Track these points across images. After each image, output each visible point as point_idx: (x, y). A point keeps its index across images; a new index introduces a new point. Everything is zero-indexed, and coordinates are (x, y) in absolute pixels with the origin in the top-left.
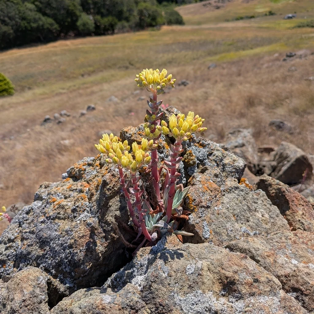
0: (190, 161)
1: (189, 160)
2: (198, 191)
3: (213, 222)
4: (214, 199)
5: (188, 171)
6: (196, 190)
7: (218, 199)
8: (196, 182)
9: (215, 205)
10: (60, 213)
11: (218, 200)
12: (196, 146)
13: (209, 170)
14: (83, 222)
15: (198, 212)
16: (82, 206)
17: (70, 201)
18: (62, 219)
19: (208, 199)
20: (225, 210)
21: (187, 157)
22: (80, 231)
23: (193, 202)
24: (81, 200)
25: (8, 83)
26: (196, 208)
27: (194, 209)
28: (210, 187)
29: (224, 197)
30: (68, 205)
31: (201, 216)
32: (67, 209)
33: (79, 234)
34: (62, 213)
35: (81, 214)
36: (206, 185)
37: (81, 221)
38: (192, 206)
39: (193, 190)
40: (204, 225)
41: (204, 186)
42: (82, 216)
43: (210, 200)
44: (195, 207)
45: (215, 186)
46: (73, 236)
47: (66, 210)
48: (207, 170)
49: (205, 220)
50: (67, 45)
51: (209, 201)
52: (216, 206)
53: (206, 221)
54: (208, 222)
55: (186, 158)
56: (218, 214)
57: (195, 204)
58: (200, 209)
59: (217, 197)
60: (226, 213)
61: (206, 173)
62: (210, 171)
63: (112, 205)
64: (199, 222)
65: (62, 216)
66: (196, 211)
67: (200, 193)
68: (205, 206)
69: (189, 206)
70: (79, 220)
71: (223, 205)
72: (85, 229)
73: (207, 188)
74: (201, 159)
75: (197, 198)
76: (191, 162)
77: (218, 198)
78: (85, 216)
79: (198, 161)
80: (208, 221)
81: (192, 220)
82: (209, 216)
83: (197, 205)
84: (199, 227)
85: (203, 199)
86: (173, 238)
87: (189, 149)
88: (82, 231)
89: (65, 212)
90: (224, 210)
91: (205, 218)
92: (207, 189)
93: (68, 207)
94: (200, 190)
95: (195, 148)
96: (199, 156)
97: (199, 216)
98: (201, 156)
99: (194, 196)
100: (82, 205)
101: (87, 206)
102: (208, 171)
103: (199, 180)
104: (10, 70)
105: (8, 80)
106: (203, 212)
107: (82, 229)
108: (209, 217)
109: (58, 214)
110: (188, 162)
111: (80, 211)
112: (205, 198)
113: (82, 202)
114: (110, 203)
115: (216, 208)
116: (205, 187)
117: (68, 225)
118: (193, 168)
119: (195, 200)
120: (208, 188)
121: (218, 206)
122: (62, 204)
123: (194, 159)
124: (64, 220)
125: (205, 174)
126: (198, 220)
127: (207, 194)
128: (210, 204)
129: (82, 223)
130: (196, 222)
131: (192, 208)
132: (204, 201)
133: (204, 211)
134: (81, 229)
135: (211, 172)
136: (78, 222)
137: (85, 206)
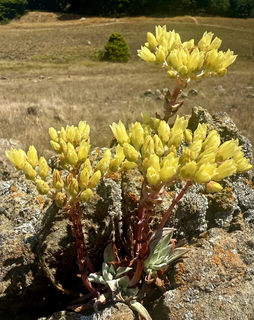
0: (223, 204)
1: (223, 201)
2: (200, 261)
3: (205, 317)
4: (226, 281)
5: (215, 216)
6: (197, 257)
7: (233, 285)
8: (206, 244)
9: (223, 292)
10: (9, 210)
11: (231, 286)
12: (246, 184)
13: (242, 230)
14: (22, 234)
15: (185, 293)
16: (31, 213)
17: (25, 199)
18: (8, 217)
19: (212, 279)
20: (236, 306)
21: (222, 197)
22: (12, 245)
23: (184, 274)
24: (34, 204)
25: (127, 49)
26: (184, 285)
27: (180, 285)
28: (226, 261)
29: (248, 283)
30: (20, 203)
31: (189, 300)
32: (17, 208)
33: (9, 247)
34: (10, 210)
35: (25, 223)
36: (221, 255)
37: (20, 232)
38: (180, 279)
39: (193, 256)
40: (186, 315)
41: (216, 257)
42: (25, 225)
43: (215, 282)
44: (184, 282)
45: (238, 262)
46: (3, 247)
47: (15, 208)
48: (240, 229)
49: (193, 309)
50: (193, 21)
51: (212, 283)
52: (224, 294)
53: (192, 312)
54: (195, 315)
55: (218, 197)
56: (220, 309)
57: (185, 278)
58: (190, 289)
59: (233, 280)
60: (236, 312)
61: (236, 234)
62: (242, 233)
63: (57, 230)
64: (180, 309)
65: (9, 214)
66: (184, 289)
67: (203, 265)
68: (203, 288)
69: (176, 276)
70: (19, 229)
71: (239, 297)
72: (19, 244)
73: (220, 260)
74: (245, 206)
75: (193, 270)
76: (224, 206)
77: (233, 282)
78: (28, 228)
79: (238, 207)
80: (197, 314)
81: (169, 300)
82: (202, 306)
83: (187, 281)
84: (177, 315)
85: (203, 275)
86: (124, 315)
87: (231, 184)
88: (13, 246)
89: (13, 211)
90: (234, 306)
91: (194, 306)
92: (219, 263)
93: (18, 206)
94: (206, 260)
95: (243, 186)
96: (244, 200)
97: (185, 299)
98: (246, 201)
99: (189, 265)
100: (31, 211)
101: (36, 215)
102: (240, 231)
103: (212, 243)
104: (132, 37)
105: (127, 46)
106: (194, 295)
107: (15, 244)
108: (201, 308)
109: (6, 209)
110: (220, 203)
111: (26, 218)
112: (208, 275)
113: (35, 206)
114: (56, 227)
115: (221, 297)
116: (218, 259)
117: (7, 229)
118: (224, 215)
119: (188, 272)
120: (222, 261)
121: (226, 295)
122: (14, 199)
123: (231, 203)
124: (9, 220)
125: (233, 234)
126: (180, 304)
127: (215, 271)
128: (213, 288)
129: (20, 235)
130: (175, 306)
131: (179, 282)
132: (204, 280)
133: (197, 294)
134: (14, 242)
135: (243, 236)
136: (17, 231)
137: (34, 215)
